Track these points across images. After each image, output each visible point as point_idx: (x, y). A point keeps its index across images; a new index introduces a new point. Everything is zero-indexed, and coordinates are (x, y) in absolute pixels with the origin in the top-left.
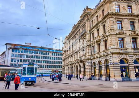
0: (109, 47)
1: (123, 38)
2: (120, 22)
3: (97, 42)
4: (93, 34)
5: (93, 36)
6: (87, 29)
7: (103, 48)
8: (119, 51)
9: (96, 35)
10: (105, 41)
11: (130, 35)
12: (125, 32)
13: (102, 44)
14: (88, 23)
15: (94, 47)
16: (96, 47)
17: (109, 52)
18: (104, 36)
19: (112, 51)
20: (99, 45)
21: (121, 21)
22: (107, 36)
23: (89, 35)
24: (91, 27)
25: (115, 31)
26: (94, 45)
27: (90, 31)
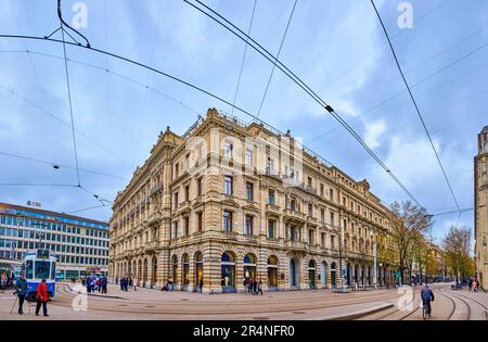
0: (206, 227)
1: (231, 213)
2: (229, 179)
3: (182, 214)
4: (176, 194)
5: (176, 199)
6: (166, 181)
7: (193, 227)
8: (222, 237)
9: (182, 198)
10: (200, 214)
11: (243, 208)
12: (235, 200)
13: (194, 218)
14: (167, 168)
15: (176, 223)
16: (182, 223)
17: (205, 236)
18: (196, 204)
19: (211, 235)
20: (187, 219)
21: (232, 178)
22: (204, 204)
23: (168, 196)
24: (174, 177)
25: (220, 196)
26: (176, 219)
27: (170, 187)
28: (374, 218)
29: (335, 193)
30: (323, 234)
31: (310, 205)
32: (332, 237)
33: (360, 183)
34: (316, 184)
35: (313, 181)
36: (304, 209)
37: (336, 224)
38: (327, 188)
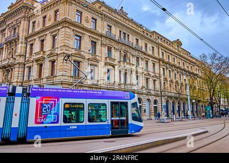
0: (58, 73)
1: (79, 63)
2: (78, 38)
3: (37, 61)
4: (32, 45)
5: (31, 49)
6: (22, 34)
7: (46, 72)
8: (71, 80)
9: (37, 48)
10: (53, 62)
11: (88, 59)
12: (82, 53)
13: (47, 65)
14: (24, 24)
15: (30, 68)
16: (35, 68)
17: (56, 80)
18: (51, 54)
19: (62, 79)
20: (41, 65)
21: (80, 37)
22: (57, 55)
23: (24, 45)
24: (30, 32)
25: (70, 50)
26: (31, 64)
27: (26, 39)
28: (186, 66)
29: (156, 49)
30: (147, 79)
31: (138, 58)
32: (154, 81)
33: (175, 42)
34: (142, 43)
35: (140, 41)
36: (133, 61)
37: (157, 71)
38: (149, 46)
